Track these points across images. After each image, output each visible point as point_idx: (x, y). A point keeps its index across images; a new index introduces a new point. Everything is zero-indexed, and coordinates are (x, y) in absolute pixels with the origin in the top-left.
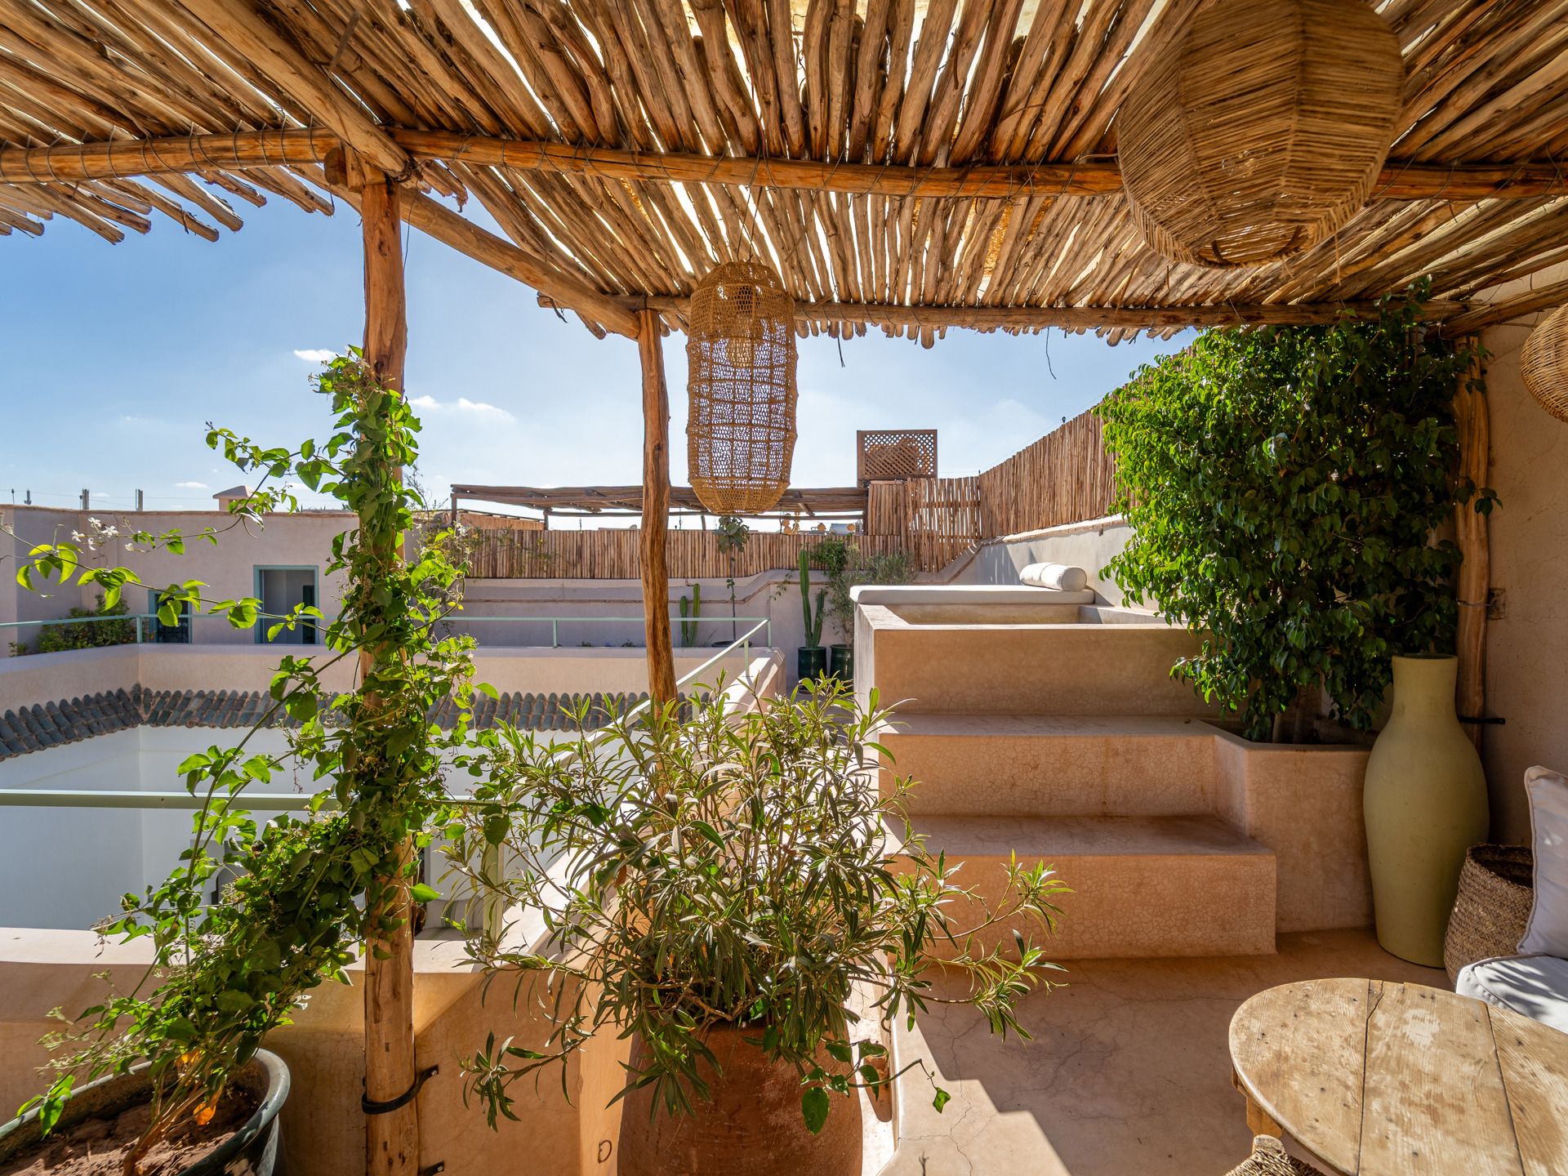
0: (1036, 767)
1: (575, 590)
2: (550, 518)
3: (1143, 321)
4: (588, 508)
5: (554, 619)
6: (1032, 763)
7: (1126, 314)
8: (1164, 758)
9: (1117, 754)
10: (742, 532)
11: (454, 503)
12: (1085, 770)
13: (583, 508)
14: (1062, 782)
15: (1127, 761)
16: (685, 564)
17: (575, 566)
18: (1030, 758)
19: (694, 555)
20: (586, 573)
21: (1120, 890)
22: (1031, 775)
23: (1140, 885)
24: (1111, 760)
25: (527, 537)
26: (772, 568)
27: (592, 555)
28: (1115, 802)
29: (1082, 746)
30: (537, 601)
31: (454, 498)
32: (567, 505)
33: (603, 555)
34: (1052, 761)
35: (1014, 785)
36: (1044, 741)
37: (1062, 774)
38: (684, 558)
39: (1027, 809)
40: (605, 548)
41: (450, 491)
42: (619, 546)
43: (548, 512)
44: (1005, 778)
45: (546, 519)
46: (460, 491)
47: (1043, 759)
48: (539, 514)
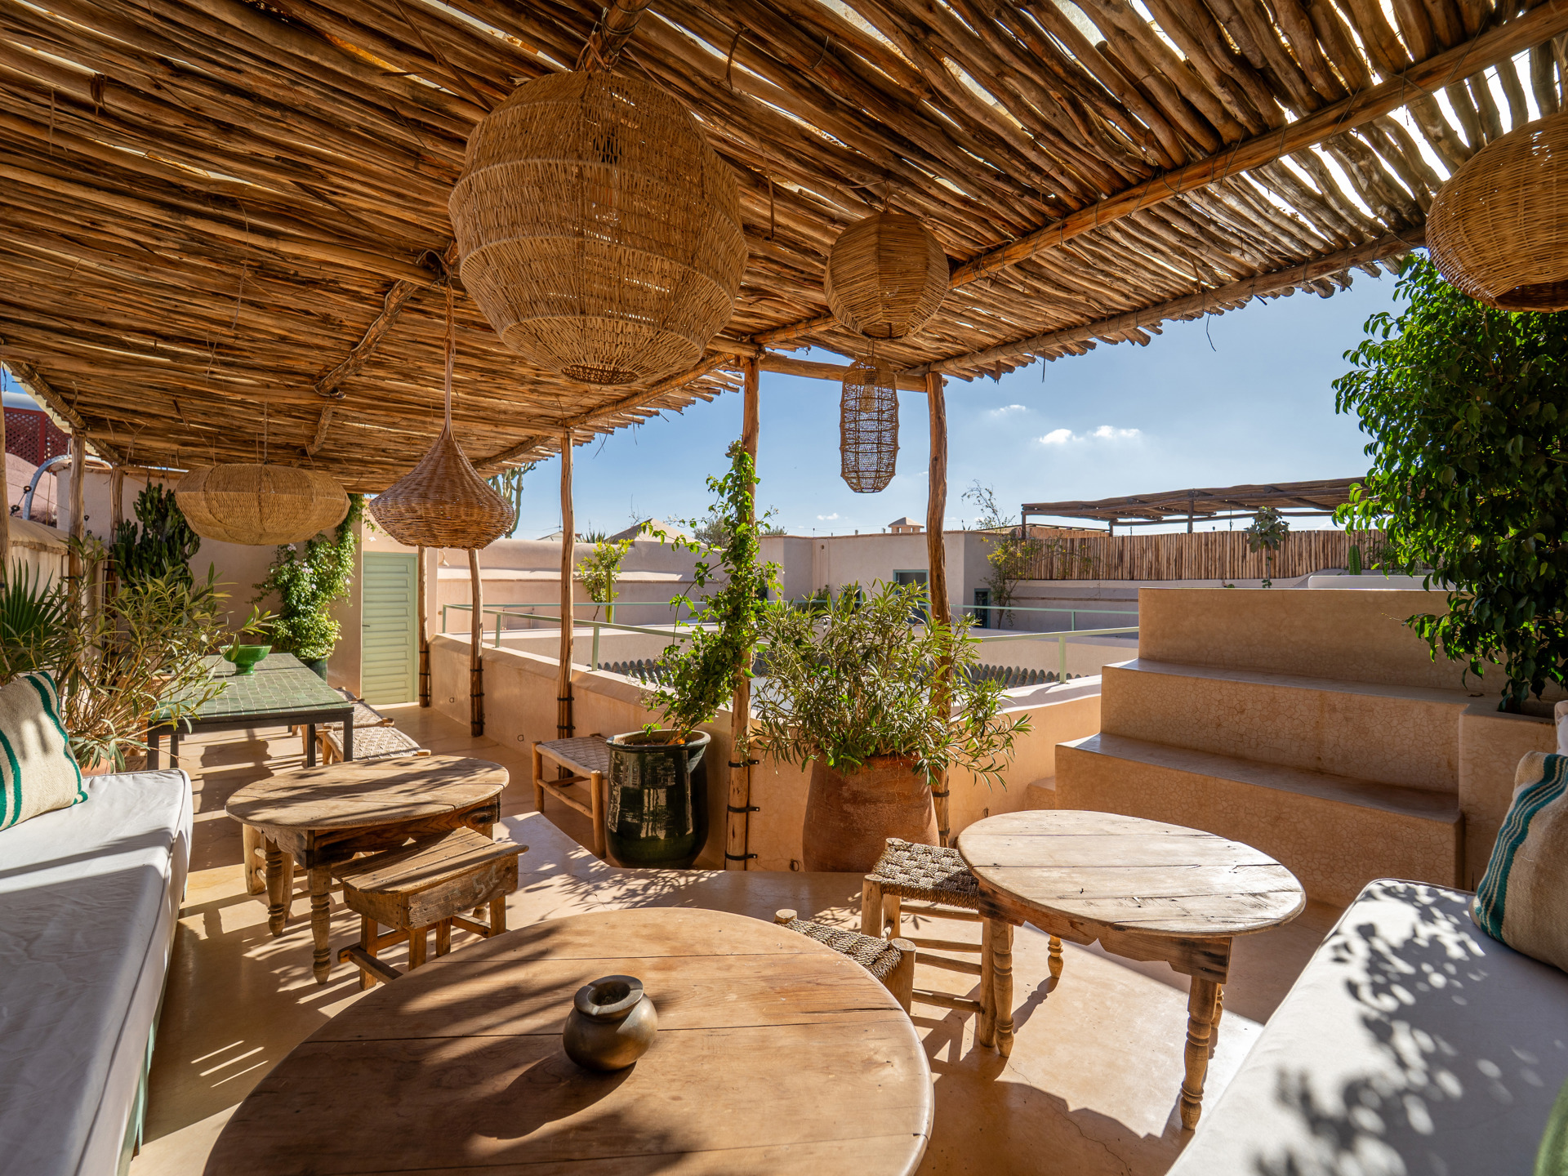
0: (1242, 712)
1: (1115, 590)
2: (1115, 528)
3: (1292, 278)
4: (1147, 517)
5: (1073, 611)
6: (1238, 707)
7: (1274, 278)
8: (1395, 722)
9: (1334, 710)
10: (1276, 528)
11: (1024, 519)
12: (1296, 722)
13: (1141, 516)
14: (1270, 730)
15: (1347, 719)
16: (1223, 565)
17: (1116, 568)
18: (1235, 702)
19: (1233, 556)
20: (1126, 575)
21: (1256, 819)
22: (1237, 719)
23: (1278, 818)
24: (1327, 715)
25: (1077, 544)
26: (1326, 567)
27: (1132, 559)
28: (1332, 760)
29: (1293, 697)
30: (1081, 599)
31: (1024, 515)
32: (1131, 515)
33: (1142, 558)
34: (1260, 707)
35: (1219, 725)
36: (1251, 688)
37: (1269, 722)
38: (1222, 559)
39: (1233, 750)
40: (1144, 551)
41: (1021, 509)
42: (1157, 550)
43: (1113, 522)
44: (1211, 717)
45: (1111, 530)
46: (1029, 509)
47: (1250, 705)
48: (1104, 525)
